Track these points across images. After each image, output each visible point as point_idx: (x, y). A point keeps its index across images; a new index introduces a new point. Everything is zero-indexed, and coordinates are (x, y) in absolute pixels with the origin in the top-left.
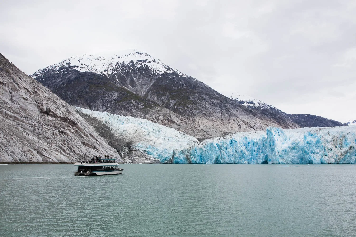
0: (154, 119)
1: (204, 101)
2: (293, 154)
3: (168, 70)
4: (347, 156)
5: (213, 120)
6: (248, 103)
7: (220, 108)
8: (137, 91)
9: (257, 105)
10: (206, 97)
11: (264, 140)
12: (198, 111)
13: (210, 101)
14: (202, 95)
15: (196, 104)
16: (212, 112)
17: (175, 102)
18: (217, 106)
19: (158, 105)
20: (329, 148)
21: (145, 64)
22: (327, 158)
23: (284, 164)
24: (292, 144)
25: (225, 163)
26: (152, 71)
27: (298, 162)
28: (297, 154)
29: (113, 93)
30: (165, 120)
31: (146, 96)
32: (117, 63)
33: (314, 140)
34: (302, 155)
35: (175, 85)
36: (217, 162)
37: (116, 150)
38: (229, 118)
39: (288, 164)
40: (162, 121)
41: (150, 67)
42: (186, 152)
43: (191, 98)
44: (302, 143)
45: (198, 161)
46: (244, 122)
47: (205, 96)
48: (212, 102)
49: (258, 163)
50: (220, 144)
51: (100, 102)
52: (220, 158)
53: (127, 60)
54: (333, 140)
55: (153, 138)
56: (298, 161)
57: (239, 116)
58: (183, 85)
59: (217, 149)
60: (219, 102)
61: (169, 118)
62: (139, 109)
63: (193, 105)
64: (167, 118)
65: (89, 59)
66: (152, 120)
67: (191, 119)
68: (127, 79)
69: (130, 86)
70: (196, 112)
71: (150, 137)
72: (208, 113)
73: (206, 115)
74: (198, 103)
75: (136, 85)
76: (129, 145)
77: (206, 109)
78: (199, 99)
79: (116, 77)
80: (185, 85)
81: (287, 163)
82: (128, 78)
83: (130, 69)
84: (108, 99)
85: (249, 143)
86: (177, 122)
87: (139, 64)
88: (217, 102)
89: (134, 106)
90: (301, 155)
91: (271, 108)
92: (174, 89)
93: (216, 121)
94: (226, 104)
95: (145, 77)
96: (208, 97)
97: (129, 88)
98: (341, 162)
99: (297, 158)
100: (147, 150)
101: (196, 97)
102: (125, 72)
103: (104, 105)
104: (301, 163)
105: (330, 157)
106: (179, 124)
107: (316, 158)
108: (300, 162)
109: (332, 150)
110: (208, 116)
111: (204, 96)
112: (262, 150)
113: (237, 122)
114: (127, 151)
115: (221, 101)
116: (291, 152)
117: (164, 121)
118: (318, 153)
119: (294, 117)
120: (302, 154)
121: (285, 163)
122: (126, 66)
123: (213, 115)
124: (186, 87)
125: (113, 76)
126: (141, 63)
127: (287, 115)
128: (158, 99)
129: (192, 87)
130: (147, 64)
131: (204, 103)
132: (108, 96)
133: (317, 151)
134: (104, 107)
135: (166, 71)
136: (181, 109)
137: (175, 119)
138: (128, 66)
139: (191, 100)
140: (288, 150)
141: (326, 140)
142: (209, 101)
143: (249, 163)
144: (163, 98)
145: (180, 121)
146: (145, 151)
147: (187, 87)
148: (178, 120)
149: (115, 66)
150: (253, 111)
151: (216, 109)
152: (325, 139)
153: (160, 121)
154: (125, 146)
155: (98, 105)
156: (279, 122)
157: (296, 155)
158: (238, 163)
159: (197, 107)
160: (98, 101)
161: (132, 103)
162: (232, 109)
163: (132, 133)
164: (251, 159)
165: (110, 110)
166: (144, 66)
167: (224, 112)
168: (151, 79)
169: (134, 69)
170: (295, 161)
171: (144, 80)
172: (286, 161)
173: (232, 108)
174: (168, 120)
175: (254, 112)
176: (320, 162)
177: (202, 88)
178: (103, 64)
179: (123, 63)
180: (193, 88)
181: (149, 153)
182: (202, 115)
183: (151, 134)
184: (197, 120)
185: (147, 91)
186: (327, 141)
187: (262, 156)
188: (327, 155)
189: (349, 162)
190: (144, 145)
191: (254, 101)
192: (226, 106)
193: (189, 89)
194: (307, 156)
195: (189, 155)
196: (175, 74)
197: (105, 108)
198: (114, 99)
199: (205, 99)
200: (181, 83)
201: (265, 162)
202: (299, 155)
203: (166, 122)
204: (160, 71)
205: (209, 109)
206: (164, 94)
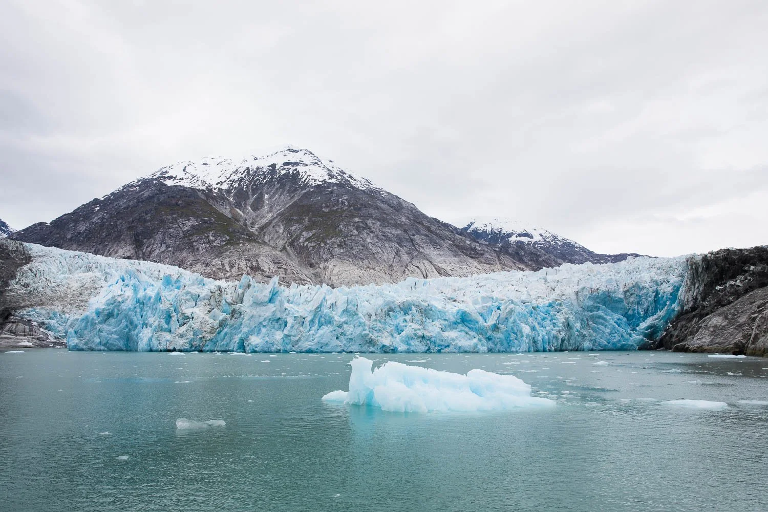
0: (223, 265)
1: (365, 231)
2: (110, 328)
3: (331, 177)
4: (222, 334)
5: (368, 267)
6: (520, 235)
7: (398, 243)
8: (257, 216)
9: (537, 238)
10: (373, 224)
12: (342, 251)
13: (380, 230)
14: (368, 220)
15: (346, 236)
16: (374, 251)
17: (311, 235)
18: (391, 241)
20: (186, 315)
21: (296, 170)
22: (168, 336)
24: (108, 305)
26: (302, 182)
27: (121, 345)
28: (118, 328)
29: (189, 220)
30: (247, 266)
32: (248, 169)
34: (127, 329)
35: (328, 204)
38: (408, 263)
39: (92, 350)
40: (238, 268)
41: (301, 174)
43: (341, 226)
44: (128, 303)
46: (439, 269)
47: (373, 222)
48: (384, 232)
51: (159, 237)
53: (265, 165)
54: (211, 294)
57: (434, 258)
58: (343, 203)
60: (399, 232)
62: (213, 247)
63: (339, 240)
65: (206, 164)
66: (221, 267)
67: (321, 266)
68: (251, 196)
69: (250, 208)
70: (337, 251)
72: (364, 253)
73: (359, 256)
74: (352, 235)
75: (262, 206)
76: (8, 312)
77: (363, 246)
78: (358, 228)
79: (232, 194)
80: (346, 204)
81: (89, 349)
82: (253, 195)
83: (265, 178)
84: (173, 232)
86: (268, 271)
87: (283, 169)
88: (394, 232)
90: (124, 329)
92: (323, 212)
93: (374, 269)
94: (414, 235)
95: (285, 192)
96: (379, 223)
97: (246, 214)
98: (207, 348)
99: (118, 337)
101: (352, 224)
102: (254, 184)
103: (164, 243)
105: (177, 335)
106: (270, 274)
107: (144, 337)
108: (126, 345)
109: (193, 318)
110: (362, 259)
111: (370, 222)
113: (423, 270)
115: (405, 231)
116: (107, 323)
117: (243, 270)
120: (127, 326)
121: (84, 347)
122: (261, 173)
123: (375, 258)
124: (347, 208)
125: (228, 191)
126: (289, 167)
128: (285, 230)
129: (359, 206)
130: (300, 169)
131: (365, 234)
132: (176, 226)
134: (164, 245)
135: (327, 180)
136: (313, 247)
138: (264, 172)
139: (341, 231)
140: (91, 318)
141: (192, 296)
142: (376, 232)
144: (294, 228)
146: (43, 323)
147: (349, 206)
148: (273, 266)
149: (242, 174)
151: (387, 245)
152: (188, 293)
153: (235, 270)
155: (154, 243)
157: (115, 329)
159: (345, 243)
160: (156, 235)
161: (207, 237)
165: (170, 251)
166: (291, 173)
167: (403, 250)
168: (294, 195)
169: (272, 178)
170: (112, 344)
171: (281, 197)
172: (86, 344)
173: (426, 243)
174: (252, 268)
175: (480, 250)
177: (377, 208)
178: (223, 172)
179: (258, 169)
180: (358, 209)
182: (349, 257)
184: (331, 267)
185: (275, 216)
188: (173, 330)
189: (227, 348)
191: (532, 233)
192: (412, 241)
193: (352, 209)
196: (344, 185)
197: (163, 249)
198: (183, 232)
199: (370, 228)
200: (340, 199)
202: (121, 331)
203: (246, 270)
204: (315, 181)
205: (370, 246)
206: (299, 222)
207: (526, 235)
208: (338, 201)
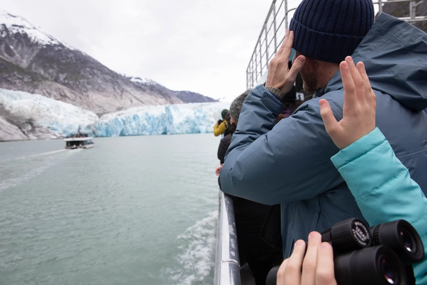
0: (45, 94)
1: (95, 76)
3: (52, 40)
5: (106, 96)
6: (136, 78)
7: (112, 84)
8: (16, 61)
10: (97, 72)
11: (163, 116)
13: (102, 76)
14: (93, 70)
15: (88, 79)
16: (104, 87)
17: (65, 76)
18: (109, 82)
19: (47, 79)
20: (212, 121)
21: (23, 31)
23: (180, 134)
24: (186, 118)
25: (129, 135)
26: (33, 40)
30: (58, 95)
31: (30, 67)
33: (201, 115)
34: (193, 126)
35: (63, 58)
36: (122, 134)
37: (17, 127)
38: (121, 94)
40: (54, 96)
41: (29, 35)
42: (92, 127)
43: (82, 73)
44: (193, 117)
45: (104, 135)
46: (135, 98)
48: (104, 77)
49: (158, 134)
50: (125, 119)
52: (125, 132)
55: (54, 114)
56: (190, 131)
57: (131, 92)
58: (71, 58)
59: (122, 123)
60: (110, 77)
61: (63, 93)
62: (25, 82)
63: (85, 80)
64: (60, 93)
66: (43, 94)
67: (84, 94)
69: (6, 54)
70: (89, 87)
71: (50, 113)
72: (101, 88)
73: (99, 90)
74: (90, 78)
75: (14, 54)
76: (30, 122)
77: (98, 85)
78: (91, 74)
80: (74, 58)
81: (182, 133)
82: (1, 45)
85: (150, 118)
86: (71, 97)
87: (13, 29)
88: (108, 77)
89: (19, 78)
91: (157, 84)
92: (62, 62)
93: (109, 97)
94: (117, 80)
95: (25, 46)
96: (99, 72)
99: (189, 129)
100: (50, 126)
101: (87, 72)
104: (192, 133)
106: (74, 99)
107: (203, 128)
108: (192, 131)
110: (101, 91)
111: (95, 71)
112: (162, 123)
113: (129, 97)
114: (30, 127)
115: (113, 77)
116: (185, 124)
118: (204, 125)
119: (177, 93)
123: (106, 91)
124: (75, 61)
126: (17, 28)
127: (171, 91)
128: (44, 71)
129: (82, 61)
130: (26, 31)
131: (96, 78)
133: (204, 123)
135: (50, 41)
136: (73, 84)
137: (68, 94)
139: (83, 75)
142: (100, 77)
143: (151, 134)
144: (50, 71)
145: (74, 97)
146: (49, 127)
147: (77, 60)
148: (72, 95)
150: (143, 87)
151: (108, 84)
153: (52, 96)
154: (27, 123)
156: (165, 98)
157: (188, 126)
158: (141, 135)
159: (89, 82)
161: (15, 75)
162: (123, 85)
163: (29, 109)
164: (152, 131)
166: (21, 33)
167: (116, 87)
168: (33, 49)
169: (8, 34)
170: (188, 131)
171: (24, 49)
173: (123, 83)
174: (61, 95)
176: (206, 132)
177: (92, 63)
180: (83, 63)
181: (54, 129)
182: (95, 90)
183: (51, 110)
184: (90, 95)
185: (30, 62)
186: (210, 116)
187: (161, 128)
188: (210, 126)
190: (47, 122)
191: (141, 77)
192: (117, 82)
193: (79, 63)
194: (196, 127)
195: (95, 129)
196: (61, 45)
199: (96, 74)
201: (165, 133)
202: (191, 127)
203: (59, 97)
204: (43, 41)
205: (102, 85)
206: (52, 68)
207: (139, 78)
208: (68, 57)
